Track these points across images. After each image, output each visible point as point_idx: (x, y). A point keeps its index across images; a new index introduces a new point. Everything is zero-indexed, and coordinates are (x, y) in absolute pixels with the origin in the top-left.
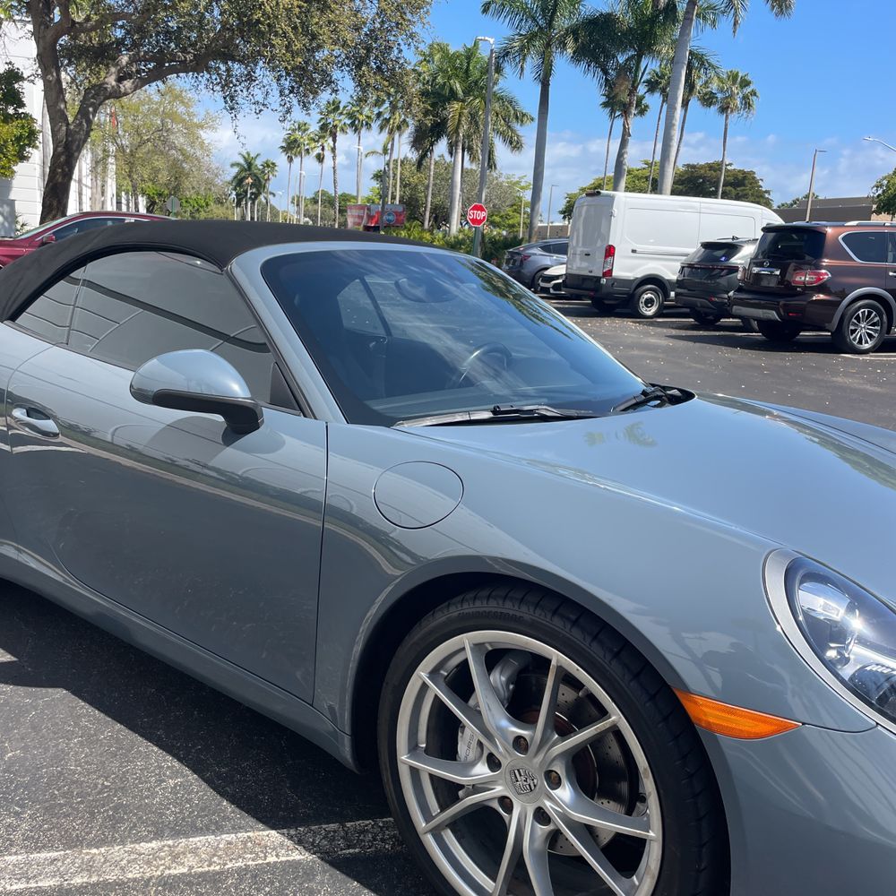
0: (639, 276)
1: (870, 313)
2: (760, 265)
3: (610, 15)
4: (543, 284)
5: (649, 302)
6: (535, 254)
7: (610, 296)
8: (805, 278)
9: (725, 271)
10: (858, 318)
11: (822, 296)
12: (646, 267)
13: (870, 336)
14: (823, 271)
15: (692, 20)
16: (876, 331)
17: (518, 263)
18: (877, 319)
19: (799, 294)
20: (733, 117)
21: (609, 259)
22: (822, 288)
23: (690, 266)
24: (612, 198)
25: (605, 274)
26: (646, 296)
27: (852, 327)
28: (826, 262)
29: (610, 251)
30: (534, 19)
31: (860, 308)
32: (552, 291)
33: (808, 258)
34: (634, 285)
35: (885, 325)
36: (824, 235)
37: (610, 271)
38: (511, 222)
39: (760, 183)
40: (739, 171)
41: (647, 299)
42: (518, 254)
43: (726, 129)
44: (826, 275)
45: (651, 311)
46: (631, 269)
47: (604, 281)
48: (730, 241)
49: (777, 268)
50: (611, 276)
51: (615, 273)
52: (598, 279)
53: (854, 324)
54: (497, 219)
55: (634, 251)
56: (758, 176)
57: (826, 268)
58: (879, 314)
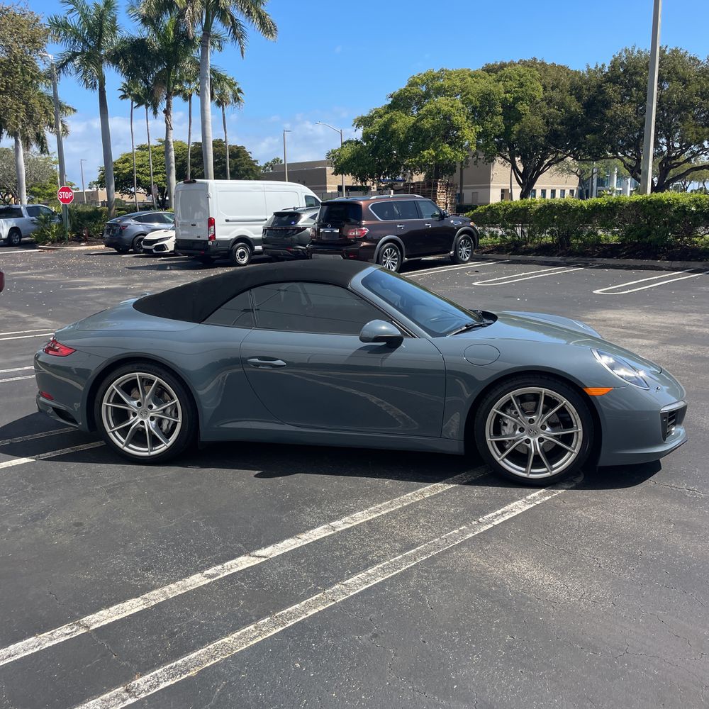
0: (233, 237)
1: (391, 251)
2: (324, 226)
3: (143, 40)
4: (144, 247)
5: (242, 255)
6: (130, 224)
7: (216, 253)
8: (354, 233)
9: (296, 231)
10: (386, 255)
11: (365, 244)
12: (236, 231)
13: (393, 264)
14: (364, 228)
15: (207, 47)
16: (396, 261)
17: (117, 232)
18: (395, 253)
19: (353, 243)
20: (228, 108)
21: (212, 227)
22: (365, 239)
23: (269, 229)
24: (207, 185)
25: (210, 238)
26: (239, 251)
27: (384, 260)
28: (364, 222)
29: (211, 222)
30: (85, 42)
31: (386, 248)
32: (154, 251)
33: (353, 221)
34: (231, 244)
35: (400, 257)
36: (360, 206)
37: (214, 235)
38: (49, 191)
39: (250, 155)
40: (234, 146)
41: (240, 253)
42: (117, 225)
43: (224, 117)
44: (366, 230)
45: (245, 260)
46: (228, 233)
47: (210, 243)
48: (292, 210)
49: (337, 228)
50: (215, 239)
51: (217, 237)
52: (206, 241)
53: (385, 258)
54: (37, 190)
55: (227, 221)
56: (247, 150)
57: (365, 226)
58: (396, 251)
